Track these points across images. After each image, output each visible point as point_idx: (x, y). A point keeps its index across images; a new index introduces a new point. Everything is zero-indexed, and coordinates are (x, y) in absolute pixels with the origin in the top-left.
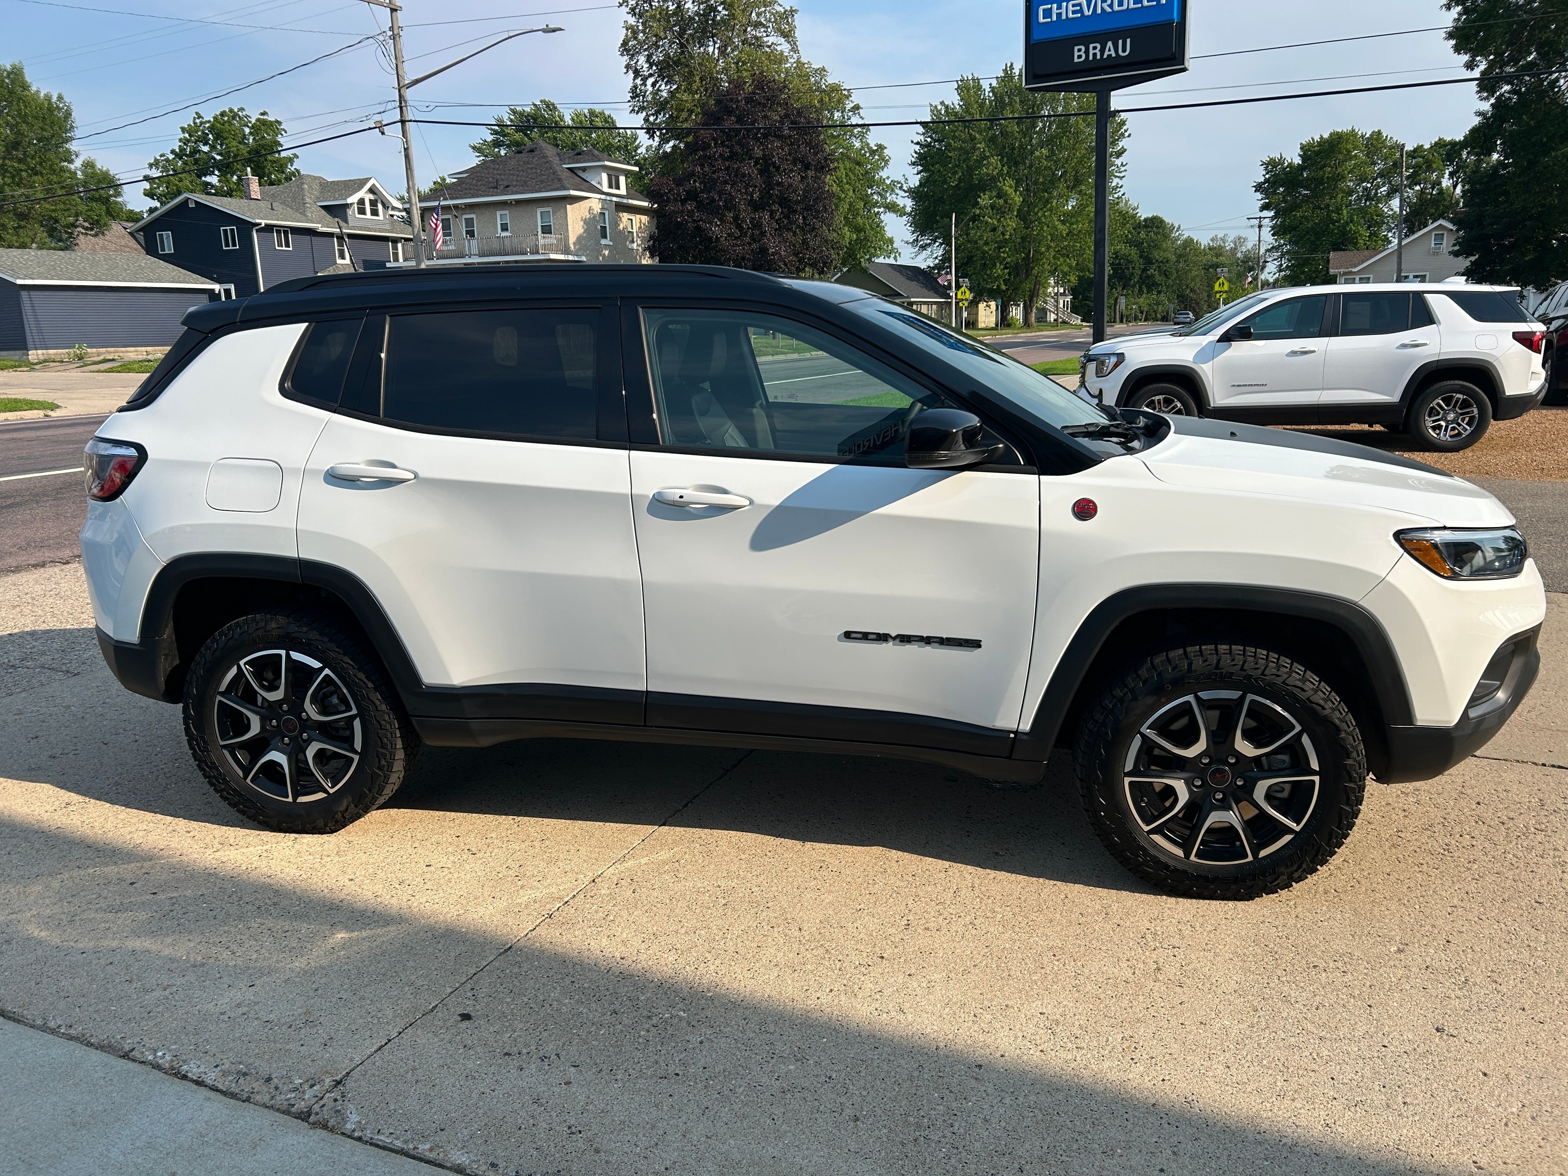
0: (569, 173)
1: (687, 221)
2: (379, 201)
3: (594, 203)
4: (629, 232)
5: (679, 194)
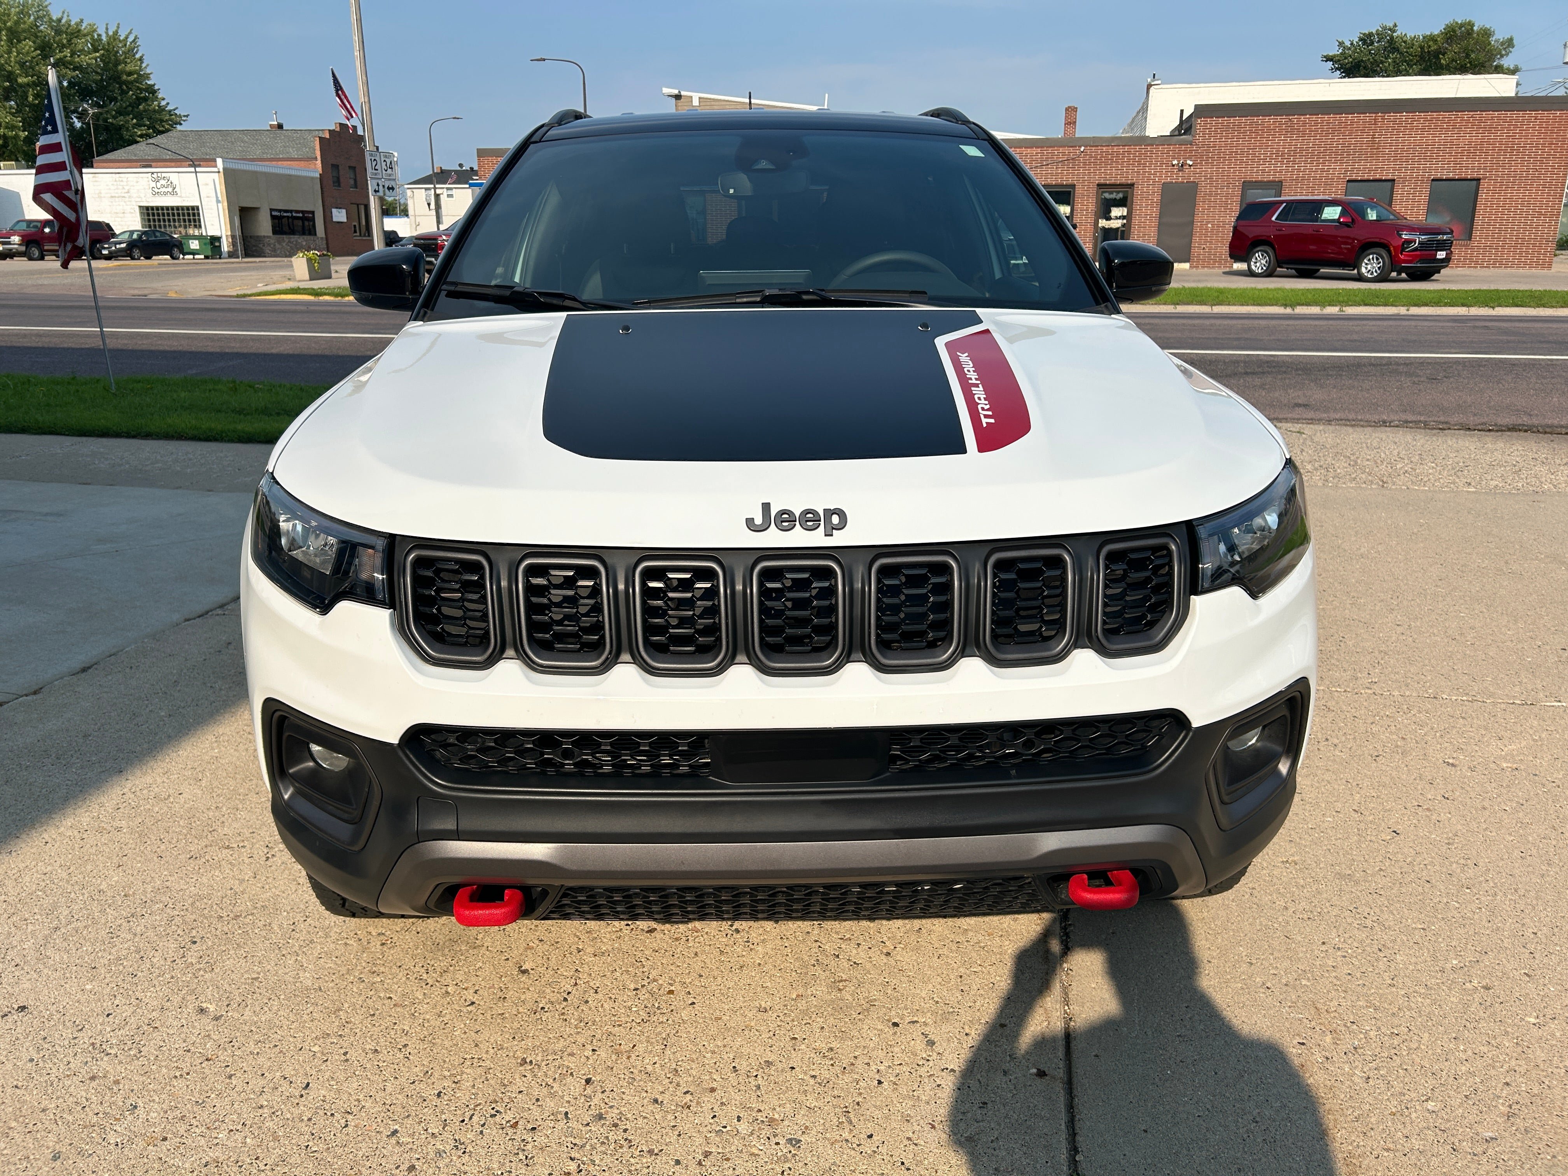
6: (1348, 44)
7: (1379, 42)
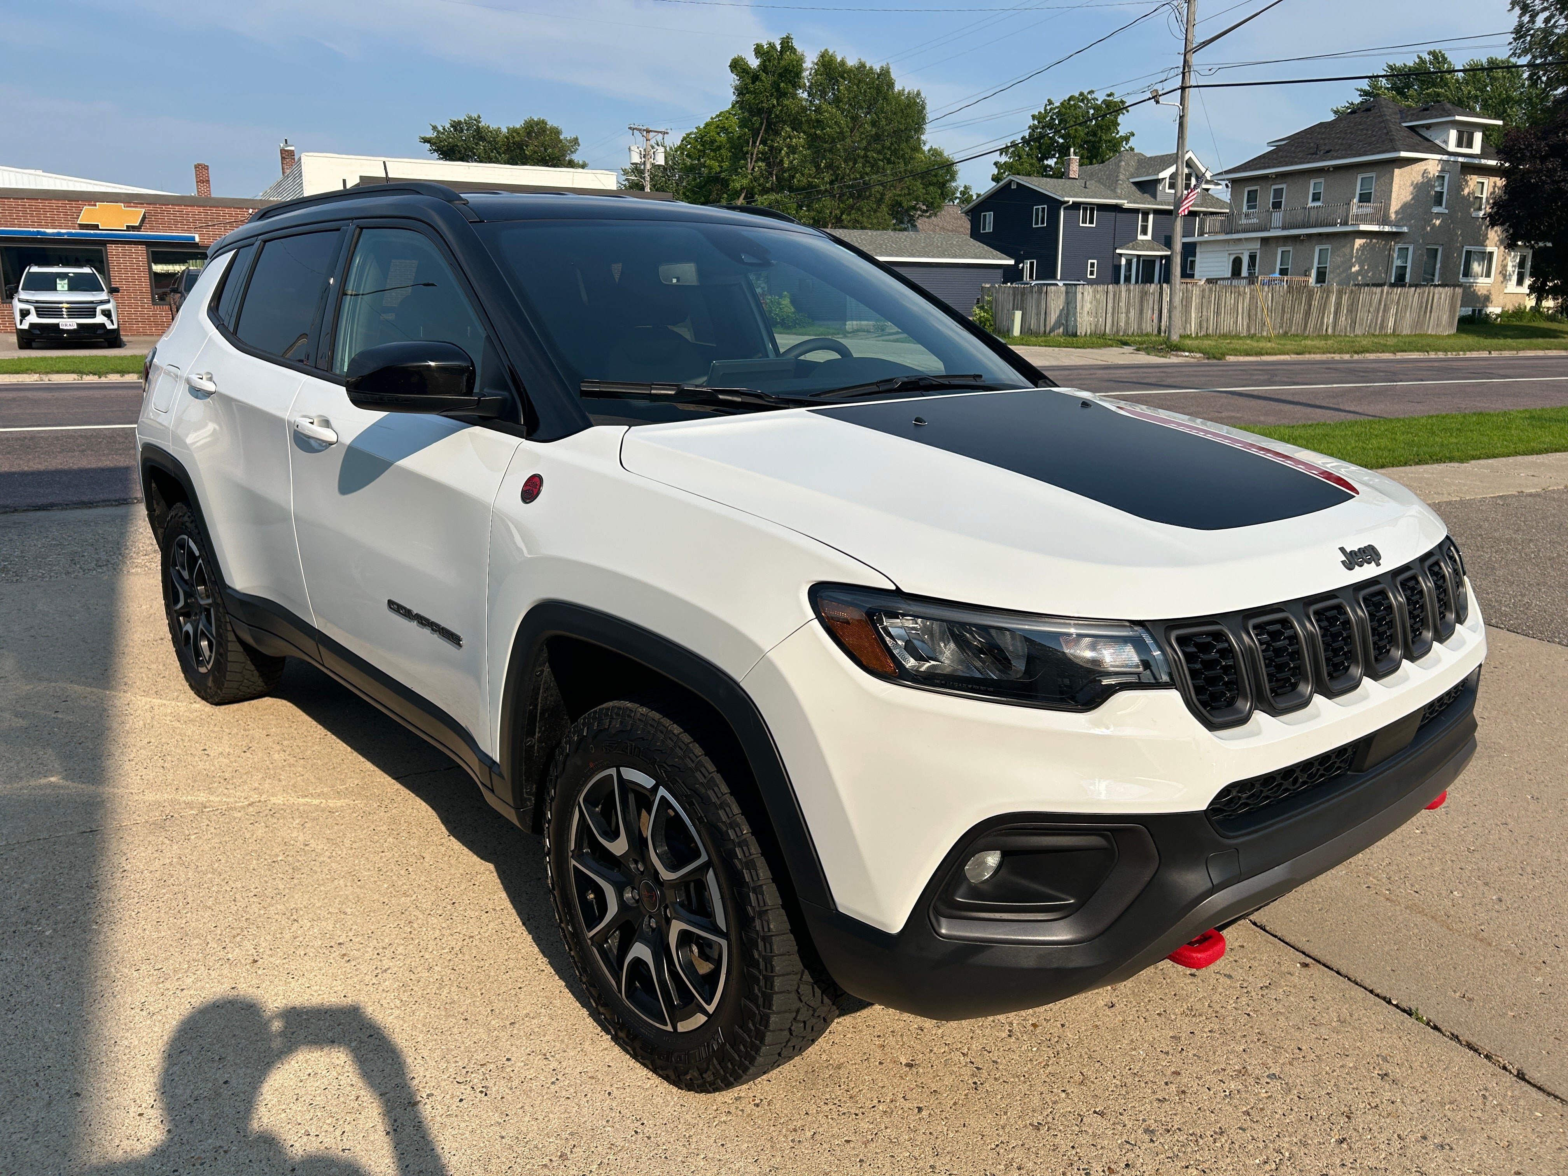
0: (1408, 133)
1: (1544, 182)
2: (1194, 175)
3: (1432, 164)
4: (1477, 197)
5: (1538, 151)
6: (441, 129)
7: (467, 130)
